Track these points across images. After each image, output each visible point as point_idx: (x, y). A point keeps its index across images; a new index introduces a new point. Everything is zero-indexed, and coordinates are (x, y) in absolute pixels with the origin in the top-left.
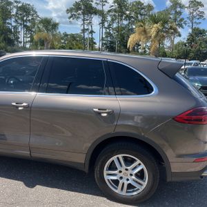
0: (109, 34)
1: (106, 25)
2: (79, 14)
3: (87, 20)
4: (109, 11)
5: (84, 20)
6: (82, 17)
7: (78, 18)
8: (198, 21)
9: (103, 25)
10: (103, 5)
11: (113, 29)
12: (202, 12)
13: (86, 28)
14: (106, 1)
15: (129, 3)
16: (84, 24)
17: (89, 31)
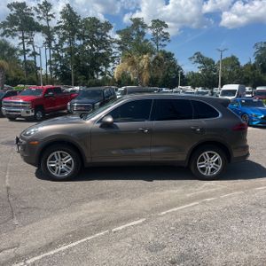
0: (58, 57)
1: (53, 45)
2: (15, 30)
3: (27, 38)
4: (57, 28)
5: (23, 38)
6: (19, 33)
7: (14, 35)
8: (163, 43)
9: (50, 46)
10: (48, 20)
11: (63, 51)
12: (167, 33)
13: (26, 48)
14: (52, 15)
15: (82, 19)
16: (23, 43)
17: (30, 52)
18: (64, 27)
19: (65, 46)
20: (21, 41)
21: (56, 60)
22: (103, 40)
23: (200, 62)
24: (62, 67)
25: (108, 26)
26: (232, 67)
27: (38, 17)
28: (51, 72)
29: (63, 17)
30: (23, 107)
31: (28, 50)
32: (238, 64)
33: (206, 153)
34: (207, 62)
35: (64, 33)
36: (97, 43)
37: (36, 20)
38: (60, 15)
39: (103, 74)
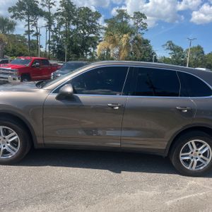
0: (56, 38)
1: (53, 28)
2: (23, 14)
3: (32, 21)
4: (56, 14)
5: (29, 21)
6: (26, 17)
7: (22, 18)
9: (50, 28)
10: (50, 7)
11: (60, 33)
12: (145, 24)
13: (31, 29)
14: (53, 4)
15: (77, 7)
16: (28, 25)
17: (34, 33)
18: (62, 14)
19: (62, 29)
20: (27, 23)
21: (54, 41)
22: (93, 27)
23: (171, 49)
24: (59, 46)
25: (98, 15)
26: (198, 55)
27: (42, 4)
28: (50, 50)
29: (62, 6)
30: (11, 74)
31: (33, 31)
32: (203, 52)
33: (193, 142)
34: (177, 50)
35: (62, 19)
36: (88, 28)
37: (40, 7)
38: (60, 4)
39: (91, 54)
